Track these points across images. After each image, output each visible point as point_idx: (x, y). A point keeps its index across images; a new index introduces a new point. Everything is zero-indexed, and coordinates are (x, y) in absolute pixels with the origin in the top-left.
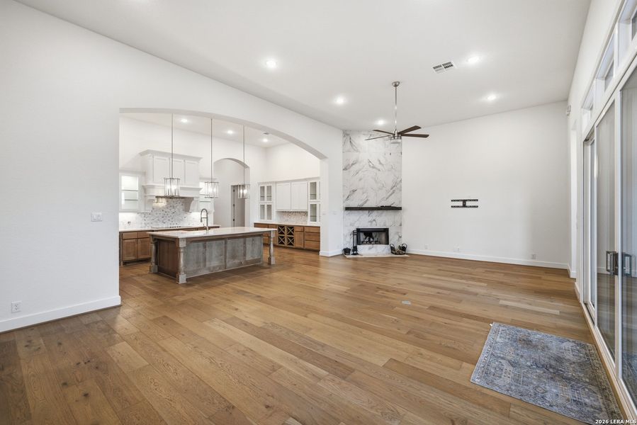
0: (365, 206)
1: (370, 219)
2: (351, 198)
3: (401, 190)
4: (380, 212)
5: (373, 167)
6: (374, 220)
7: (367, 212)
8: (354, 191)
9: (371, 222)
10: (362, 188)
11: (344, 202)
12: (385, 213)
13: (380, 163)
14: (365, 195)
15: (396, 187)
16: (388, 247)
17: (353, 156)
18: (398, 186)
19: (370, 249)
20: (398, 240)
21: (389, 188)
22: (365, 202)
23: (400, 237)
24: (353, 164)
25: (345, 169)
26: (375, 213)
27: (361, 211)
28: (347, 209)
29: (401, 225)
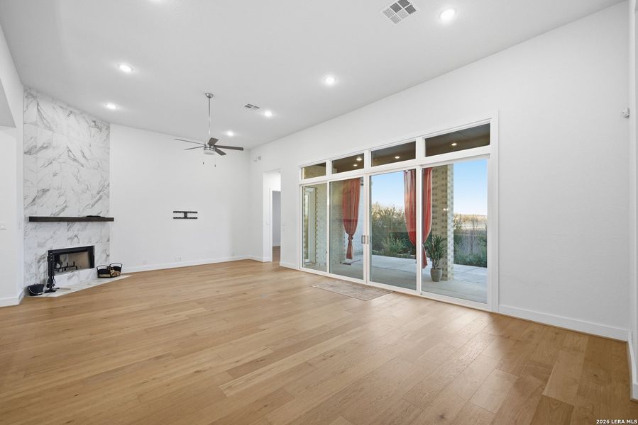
0: (62, 215)
1: (71, 234)
2: (38, 201)
3: (108, 197)
4: (84, 224)
5: (75, 160)
6: (76, 236)
7: (66, 224)
8: (45, 191)
9: (71, 239)
10: (59, 189)
11: (25, 208)
12: (90, 225)
13: (84, 156)
14: (62, 200)
15: (102, 193)
16: (93, 271)
17: (43, 137)
18: (106, 191)
19: (69, 278)
20: (106, 260)
21: (95, 192)
22: (63, 210)
23: (108, 256)
24: (43, 148)
25: (28, 152)
26: (77, 225)
27: (55, 224)
28: (32, 219)
29: (108, 241)
